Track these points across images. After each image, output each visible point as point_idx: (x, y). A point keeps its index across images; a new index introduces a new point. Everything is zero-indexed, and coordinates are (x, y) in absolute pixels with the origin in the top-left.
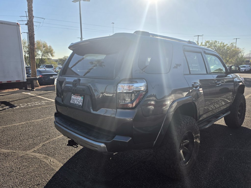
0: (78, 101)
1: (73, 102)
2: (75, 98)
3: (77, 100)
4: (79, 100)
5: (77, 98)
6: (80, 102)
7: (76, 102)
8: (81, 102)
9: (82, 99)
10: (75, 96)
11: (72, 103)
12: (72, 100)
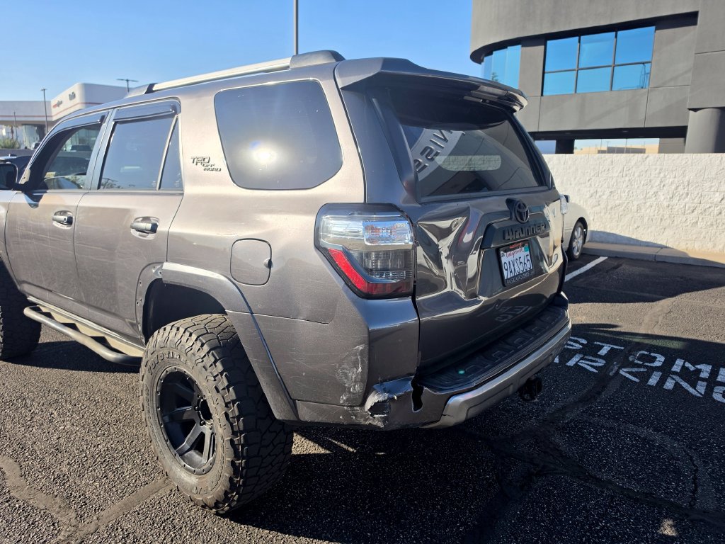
0: (521, 263)
1: (511, 272)
2: (511, 258)
3: (518, 262)
4: (522, 260)
5: (517, 256)
6: (526, 262)
7: (517, 269)
8: (528, 260)
9: (528, 253)
10: (510, 255)
11: (511, 278)
12: (507, 270)
